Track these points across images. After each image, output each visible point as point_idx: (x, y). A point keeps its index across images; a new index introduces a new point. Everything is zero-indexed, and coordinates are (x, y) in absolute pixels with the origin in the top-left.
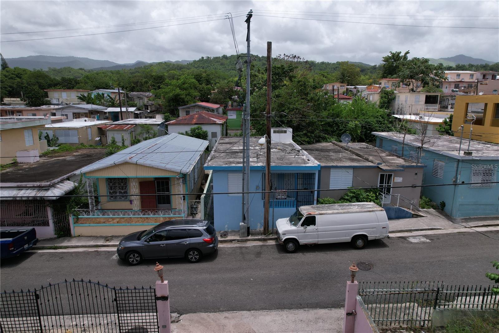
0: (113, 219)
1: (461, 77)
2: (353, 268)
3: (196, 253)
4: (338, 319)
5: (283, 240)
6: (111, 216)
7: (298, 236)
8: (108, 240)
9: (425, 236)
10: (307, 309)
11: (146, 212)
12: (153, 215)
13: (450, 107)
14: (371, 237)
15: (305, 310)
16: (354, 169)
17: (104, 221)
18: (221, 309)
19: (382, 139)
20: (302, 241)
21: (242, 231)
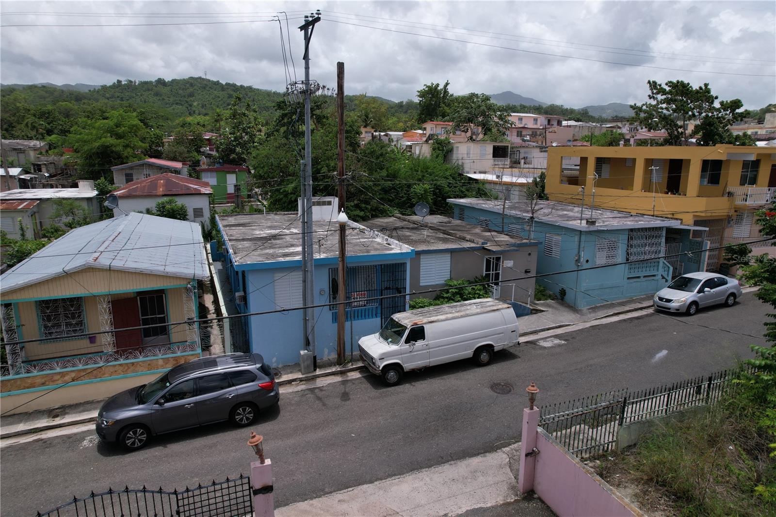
0: (63, 375)
1: (524, 122)
2: (532, 388)
3: (248, 409)
4: (501, 467)
5: (380, 369)
6: (58, 370)
7: (401, 359)
8: (56, 416)
9: (557, 336)
10: (452, 462)
11: (131, 353)
12: (144, 357)
13: (522, 161)
14: (498, 347)
15: (451, 464)
16: (451, 252)
17: (43, 380)
18: (327, 490)
19: (462, 208)
20: (408, 366)
21: (306, 363)
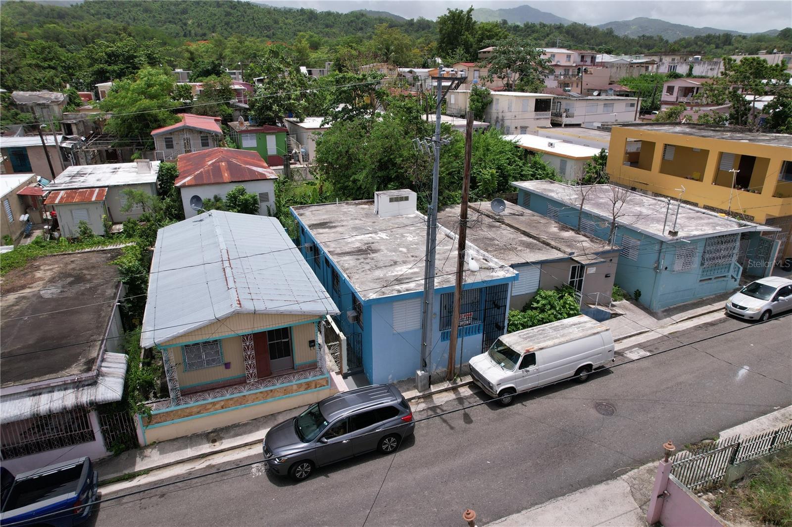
0: (214, 404)
1: (556, 59)
2: (669, 446)
3: (393, 439)
5: (498, 393)
6: (210, 400)
7: (515, 383)
8: (214, 441)
9: (641, 346)
10: (582, 490)
11: (269, 381)
12: (281, 384)
13: (564, 115)
14: (595, 365)
15: (581, 493)
16: (541, 265)
17: (199, 409)
19: (528, 194)
20: (520, 389)
